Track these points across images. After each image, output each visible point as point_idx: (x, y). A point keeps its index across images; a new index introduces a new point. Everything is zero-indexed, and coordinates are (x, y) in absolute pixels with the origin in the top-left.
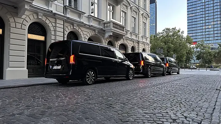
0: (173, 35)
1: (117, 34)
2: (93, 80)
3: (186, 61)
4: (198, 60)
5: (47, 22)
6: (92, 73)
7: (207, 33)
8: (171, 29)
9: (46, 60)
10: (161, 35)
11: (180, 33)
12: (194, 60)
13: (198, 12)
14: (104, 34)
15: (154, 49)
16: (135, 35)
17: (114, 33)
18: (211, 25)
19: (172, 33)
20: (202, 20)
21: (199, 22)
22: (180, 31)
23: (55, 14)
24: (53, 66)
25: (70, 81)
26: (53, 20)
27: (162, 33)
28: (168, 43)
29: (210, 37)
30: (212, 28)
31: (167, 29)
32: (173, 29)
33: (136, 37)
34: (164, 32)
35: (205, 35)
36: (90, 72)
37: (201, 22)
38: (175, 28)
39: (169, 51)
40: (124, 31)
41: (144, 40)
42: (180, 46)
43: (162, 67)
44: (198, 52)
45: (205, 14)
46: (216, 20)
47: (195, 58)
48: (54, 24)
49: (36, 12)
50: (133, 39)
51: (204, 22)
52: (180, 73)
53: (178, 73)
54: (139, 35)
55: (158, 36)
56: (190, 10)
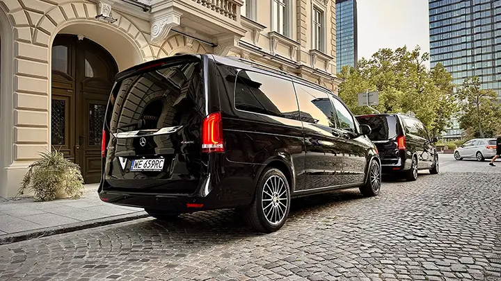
7: (477, 66)
8: (393, 50)
11: (419, 58)
12: (453, 129)
13: (456, 17)
18: (486, 46)
19: (396, 62)
20: (466, 35)
22: (418, 54)
27: (372, 62)
29: (485, 75)
30: (489, 53)
31: (383, 51)
32: (399, 50)
34: (376, 59)
35: (473, 70)
37: (464, 39)
38: (405, 48)
41: (318, 66)
51: (469, 38)
54: (302, 48)
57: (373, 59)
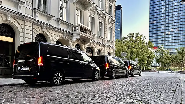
0: (136, 40)
1: (85, 38)
2: (60, 82)
3: (147, 64)
4: (158, 64)
5: (16, 24)
6: (60, 74)
7: (166, 39)
8: (134, 34)
9: (14, 62)
10: (126, 39)
11: (143, 38)
12: (154, 63)
13: (159, 20)
14: (72, 37)
15: (118, 53)
16: (102, 39)
17: (81, 36)
18: (170, 32)
19: (135, 38)
20: (163, 27)
21: (160, 29)
22: (142, 37)
23: (24, 16)
24: (21, 67)
25: (38, 82)
26: (21, 22)
27: (127, 38)
28: (131, 47)
29: (169, 43)
30: (171, 34)
31: (131, 34)
32: (136, 34)
33: (102, 40)
34: (128, 37)
35: (165, 40)
36: (58, 73)
38: (138, 33)
39: (132, 54)
40: (91, 35)
41: (110, 44)
42: (142, 50)
43: (125, 69)
44: (158, 56)
45: (165, 21)
46: (174, 27)
47: (155, 62)
48: (23, 27)
49: (5, 14)
50: (99, 43)
52: (142, 75)
53: (140, 75)
54: (105, 40)
55: (122, 41)
56: (152, 17)
57: (127, 37)
